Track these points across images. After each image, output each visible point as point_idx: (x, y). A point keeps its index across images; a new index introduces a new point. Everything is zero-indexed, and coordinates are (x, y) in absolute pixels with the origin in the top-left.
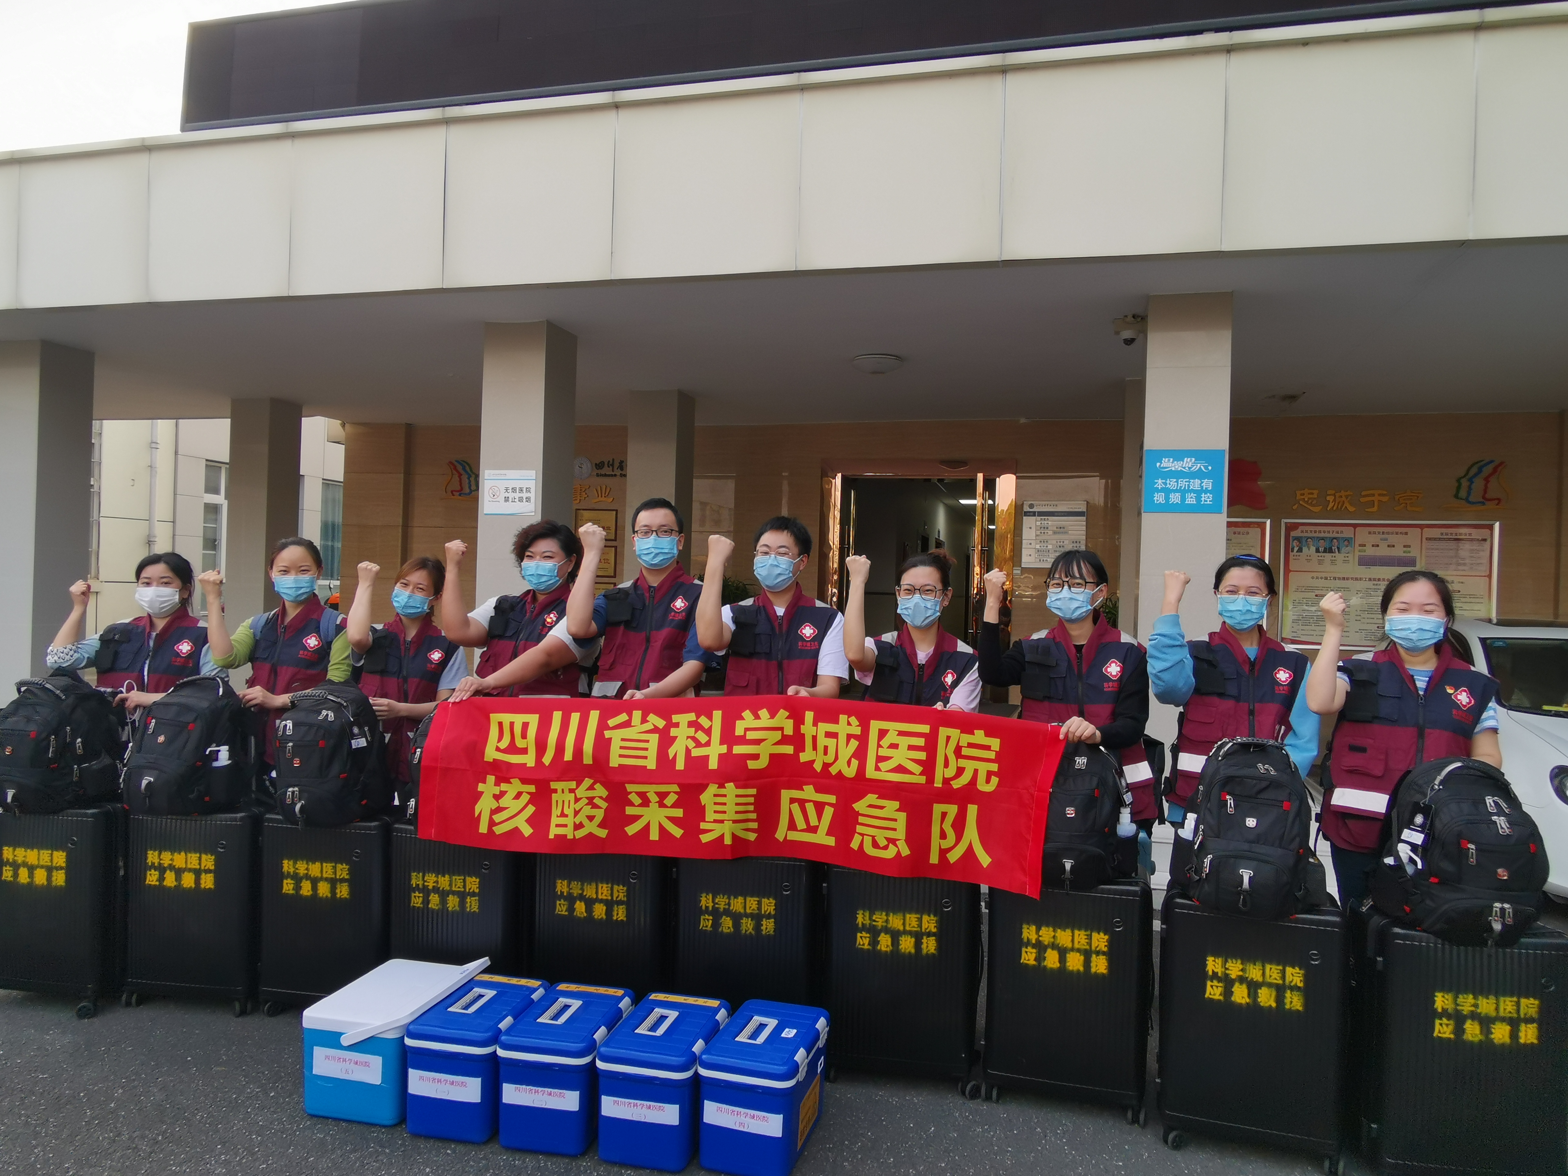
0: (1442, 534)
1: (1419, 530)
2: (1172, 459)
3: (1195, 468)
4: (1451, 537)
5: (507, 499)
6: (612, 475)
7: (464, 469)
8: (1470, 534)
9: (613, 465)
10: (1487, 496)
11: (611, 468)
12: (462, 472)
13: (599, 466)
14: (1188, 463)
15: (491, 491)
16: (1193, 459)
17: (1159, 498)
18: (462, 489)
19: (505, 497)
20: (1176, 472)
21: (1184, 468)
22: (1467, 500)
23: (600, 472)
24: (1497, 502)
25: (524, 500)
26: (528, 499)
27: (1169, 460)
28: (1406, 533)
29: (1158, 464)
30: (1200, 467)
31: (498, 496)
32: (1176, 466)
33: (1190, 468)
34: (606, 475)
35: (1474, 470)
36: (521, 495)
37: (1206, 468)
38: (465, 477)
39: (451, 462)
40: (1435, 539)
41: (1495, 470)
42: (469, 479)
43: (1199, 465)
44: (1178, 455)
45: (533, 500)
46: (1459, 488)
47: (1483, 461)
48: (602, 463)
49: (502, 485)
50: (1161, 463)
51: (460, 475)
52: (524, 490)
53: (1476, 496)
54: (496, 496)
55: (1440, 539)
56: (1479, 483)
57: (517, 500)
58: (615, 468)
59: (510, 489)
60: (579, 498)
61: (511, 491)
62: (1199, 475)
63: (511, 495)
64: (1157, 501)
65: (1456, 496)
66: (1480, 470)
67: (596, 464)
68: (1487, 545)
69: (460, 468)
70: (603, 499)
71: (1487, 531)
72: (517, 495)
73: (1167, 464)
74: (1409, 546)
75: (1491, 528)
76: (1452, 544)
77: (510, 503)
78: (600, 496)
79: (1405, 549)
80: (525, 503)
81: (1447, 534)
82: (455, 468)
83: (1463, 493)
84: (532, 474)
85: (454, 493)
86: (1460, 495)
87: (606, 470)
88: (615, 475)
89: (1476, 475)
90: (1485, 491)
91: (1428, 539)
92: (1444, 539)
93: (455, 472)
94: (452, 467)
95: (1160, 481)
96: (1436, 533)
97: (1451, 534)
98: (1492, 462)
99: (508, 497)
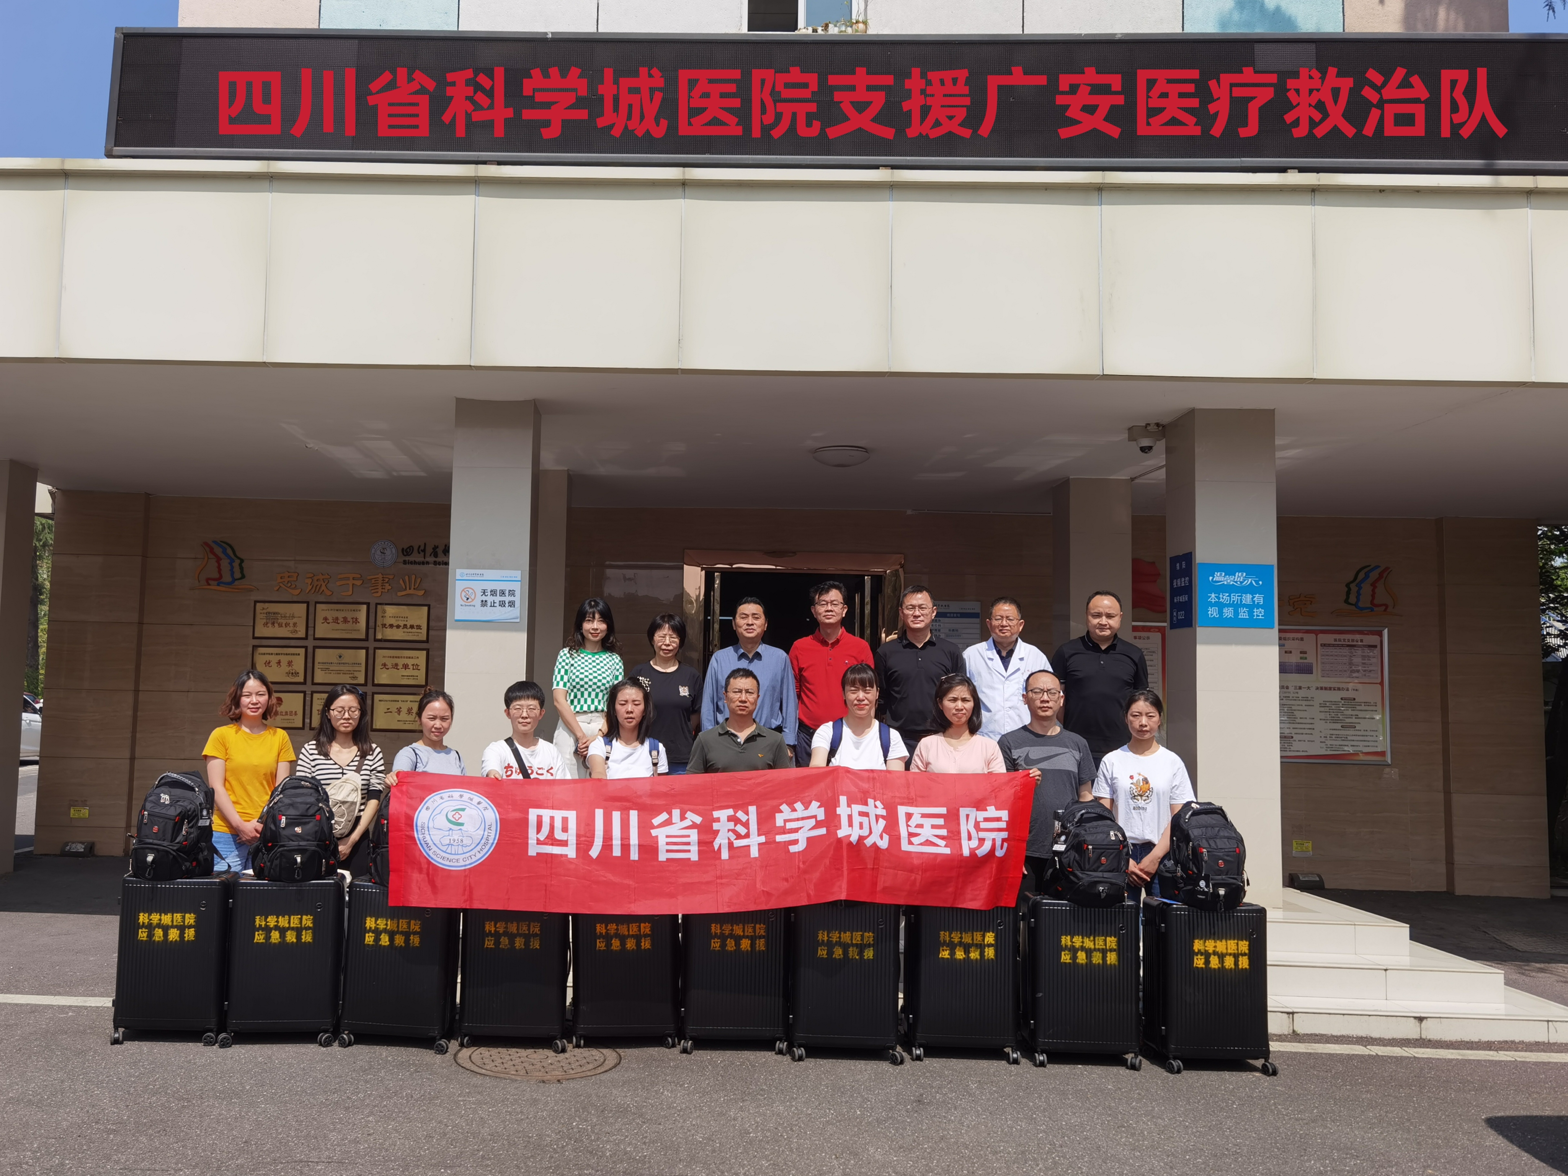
0: (1335, 640)
1: (1314, 635)
2: (1223, 574)
3: (1247, 582)
4: (1344, 643)
5: (484, 603)
6: (423, 563)
7: (224, 552)
8: (1362, 641)
9: (424, 551)
10: (1376, 602)
11: (422, 554)
12: (221, 555)
13: (407, 551)
14: (1239, 577)
15: (464, 594)
16: (1245, 574)
17: (1213, 612)
18: (221, 577)
19: (482, 601)
20: (1228, 585)
21: (1236, 582)
22: (1356, 605)
23: (407, 558)
24: (1383, 608)
25: (507, 605)
26: (512, 604)
27: (1221, 575)
28: (1302, 639)
29: (1211, 578)
30: (1251, 582)
31: (473, 600)
32: (1228, 580)
33: (1241, 583)
34: (415, 563)
35: (1361, 575)
36: (502, 598)
37: (1257, 582)
38: (225, 563)
39: (206, 544)
40: (1329, 645)
41: (1381, 575)
42: (231, 564)
43: (1250, 580)
44: (1229, 570)
45: (517, 604)
46: (1348, 593)
47: (1370, 566)
48: (411, 548)
49: (478, 587)
50: (1214, 577)
51: (219, 560)
52: (507, 593)
53: (1365, 601)
54: (469, 600)
55: (1334, 645)
56: (1366, 589)
57: (497, 604)
58: (428, 554)
59: (489, 591)
60: (380, 590)
61: (489, 594)
62: (1250, 590)
63: (490, 599)
64: (1212, 615)
65: (1346, 601)
66: (1367, 576)
67: (403, 549)
68: (1377, 651)
69: (218, 551)
70: (412, 592)
71: (1377, 638)
72: (498, 599)
73: (1219, 577)
74: (1305, 653)
75: (1380, 634)
76: (1346, 651)
77: (488, 609)
78: (408, 588)
79: (1302, 655)
80: (507, 608)
81: (1340, 640)
82: (212, 551)
83: (1352, 599)
84: (517, 574)
85: (211, 582)
86: (1350, 601)
87: (416, 557)
88: (428, 563)
89: (1363, 581)
90: (1373, 596)
91: (1323, 645)
92: (1338, 645)
93: (211, 556)
94: (208, 549)
95: (1213, 595)
96: (1329, 639)
97: (1344, 640)
98: (1377, 567)
99: (486, 601)
